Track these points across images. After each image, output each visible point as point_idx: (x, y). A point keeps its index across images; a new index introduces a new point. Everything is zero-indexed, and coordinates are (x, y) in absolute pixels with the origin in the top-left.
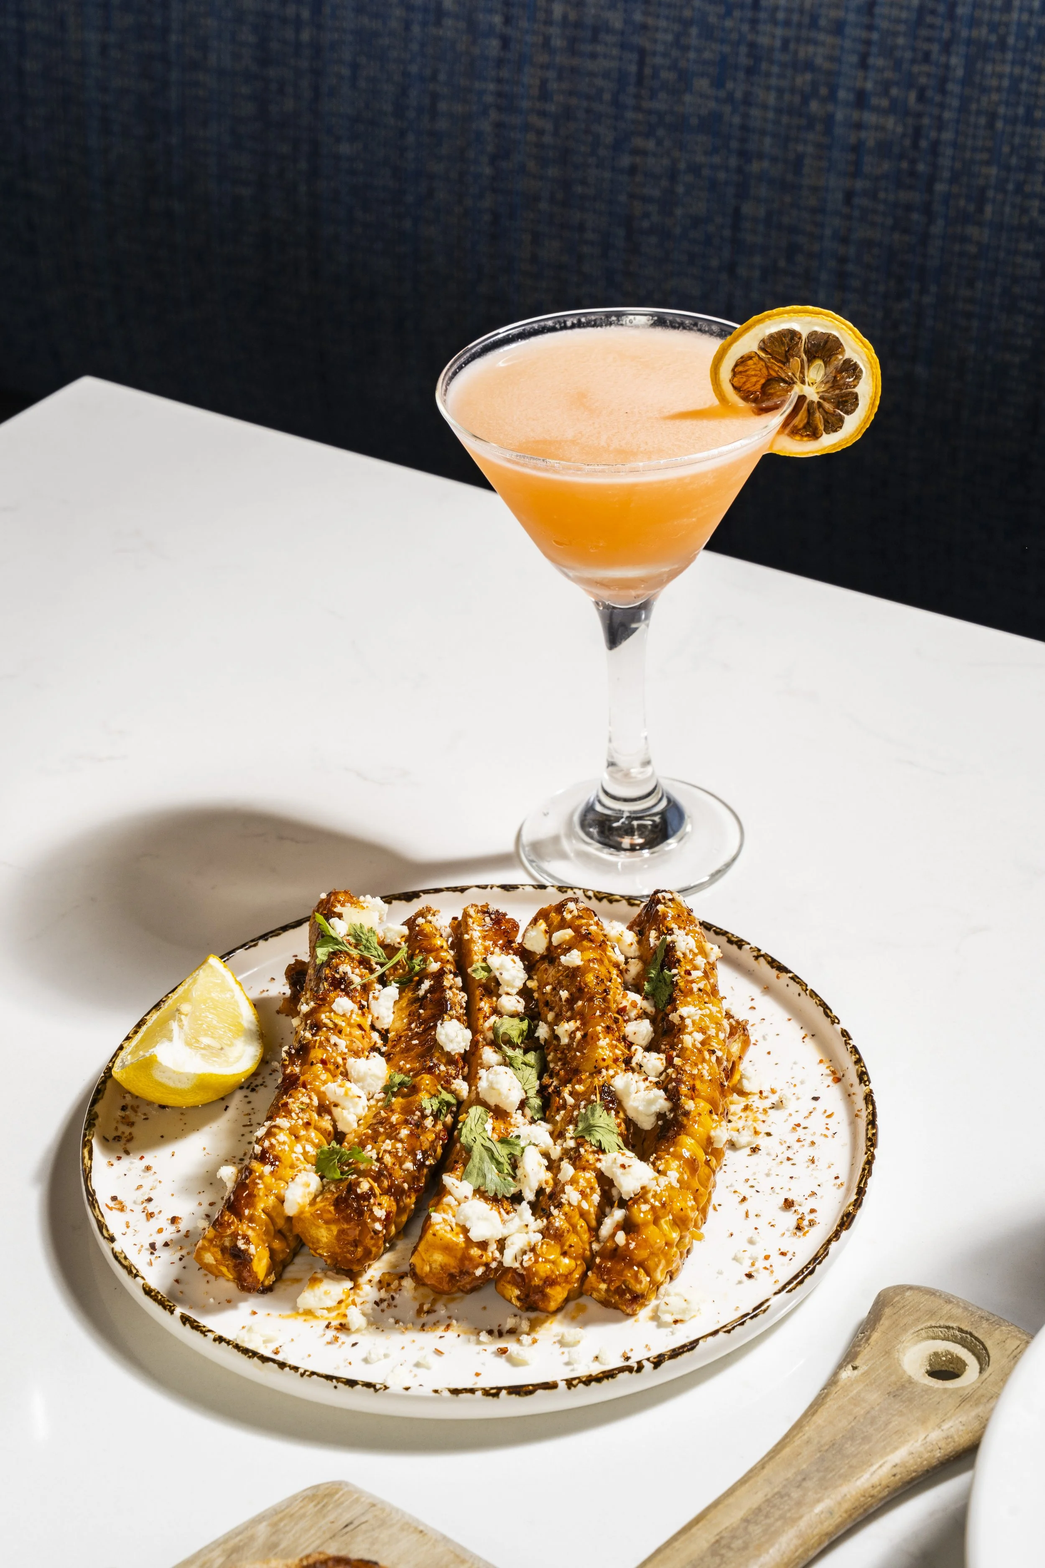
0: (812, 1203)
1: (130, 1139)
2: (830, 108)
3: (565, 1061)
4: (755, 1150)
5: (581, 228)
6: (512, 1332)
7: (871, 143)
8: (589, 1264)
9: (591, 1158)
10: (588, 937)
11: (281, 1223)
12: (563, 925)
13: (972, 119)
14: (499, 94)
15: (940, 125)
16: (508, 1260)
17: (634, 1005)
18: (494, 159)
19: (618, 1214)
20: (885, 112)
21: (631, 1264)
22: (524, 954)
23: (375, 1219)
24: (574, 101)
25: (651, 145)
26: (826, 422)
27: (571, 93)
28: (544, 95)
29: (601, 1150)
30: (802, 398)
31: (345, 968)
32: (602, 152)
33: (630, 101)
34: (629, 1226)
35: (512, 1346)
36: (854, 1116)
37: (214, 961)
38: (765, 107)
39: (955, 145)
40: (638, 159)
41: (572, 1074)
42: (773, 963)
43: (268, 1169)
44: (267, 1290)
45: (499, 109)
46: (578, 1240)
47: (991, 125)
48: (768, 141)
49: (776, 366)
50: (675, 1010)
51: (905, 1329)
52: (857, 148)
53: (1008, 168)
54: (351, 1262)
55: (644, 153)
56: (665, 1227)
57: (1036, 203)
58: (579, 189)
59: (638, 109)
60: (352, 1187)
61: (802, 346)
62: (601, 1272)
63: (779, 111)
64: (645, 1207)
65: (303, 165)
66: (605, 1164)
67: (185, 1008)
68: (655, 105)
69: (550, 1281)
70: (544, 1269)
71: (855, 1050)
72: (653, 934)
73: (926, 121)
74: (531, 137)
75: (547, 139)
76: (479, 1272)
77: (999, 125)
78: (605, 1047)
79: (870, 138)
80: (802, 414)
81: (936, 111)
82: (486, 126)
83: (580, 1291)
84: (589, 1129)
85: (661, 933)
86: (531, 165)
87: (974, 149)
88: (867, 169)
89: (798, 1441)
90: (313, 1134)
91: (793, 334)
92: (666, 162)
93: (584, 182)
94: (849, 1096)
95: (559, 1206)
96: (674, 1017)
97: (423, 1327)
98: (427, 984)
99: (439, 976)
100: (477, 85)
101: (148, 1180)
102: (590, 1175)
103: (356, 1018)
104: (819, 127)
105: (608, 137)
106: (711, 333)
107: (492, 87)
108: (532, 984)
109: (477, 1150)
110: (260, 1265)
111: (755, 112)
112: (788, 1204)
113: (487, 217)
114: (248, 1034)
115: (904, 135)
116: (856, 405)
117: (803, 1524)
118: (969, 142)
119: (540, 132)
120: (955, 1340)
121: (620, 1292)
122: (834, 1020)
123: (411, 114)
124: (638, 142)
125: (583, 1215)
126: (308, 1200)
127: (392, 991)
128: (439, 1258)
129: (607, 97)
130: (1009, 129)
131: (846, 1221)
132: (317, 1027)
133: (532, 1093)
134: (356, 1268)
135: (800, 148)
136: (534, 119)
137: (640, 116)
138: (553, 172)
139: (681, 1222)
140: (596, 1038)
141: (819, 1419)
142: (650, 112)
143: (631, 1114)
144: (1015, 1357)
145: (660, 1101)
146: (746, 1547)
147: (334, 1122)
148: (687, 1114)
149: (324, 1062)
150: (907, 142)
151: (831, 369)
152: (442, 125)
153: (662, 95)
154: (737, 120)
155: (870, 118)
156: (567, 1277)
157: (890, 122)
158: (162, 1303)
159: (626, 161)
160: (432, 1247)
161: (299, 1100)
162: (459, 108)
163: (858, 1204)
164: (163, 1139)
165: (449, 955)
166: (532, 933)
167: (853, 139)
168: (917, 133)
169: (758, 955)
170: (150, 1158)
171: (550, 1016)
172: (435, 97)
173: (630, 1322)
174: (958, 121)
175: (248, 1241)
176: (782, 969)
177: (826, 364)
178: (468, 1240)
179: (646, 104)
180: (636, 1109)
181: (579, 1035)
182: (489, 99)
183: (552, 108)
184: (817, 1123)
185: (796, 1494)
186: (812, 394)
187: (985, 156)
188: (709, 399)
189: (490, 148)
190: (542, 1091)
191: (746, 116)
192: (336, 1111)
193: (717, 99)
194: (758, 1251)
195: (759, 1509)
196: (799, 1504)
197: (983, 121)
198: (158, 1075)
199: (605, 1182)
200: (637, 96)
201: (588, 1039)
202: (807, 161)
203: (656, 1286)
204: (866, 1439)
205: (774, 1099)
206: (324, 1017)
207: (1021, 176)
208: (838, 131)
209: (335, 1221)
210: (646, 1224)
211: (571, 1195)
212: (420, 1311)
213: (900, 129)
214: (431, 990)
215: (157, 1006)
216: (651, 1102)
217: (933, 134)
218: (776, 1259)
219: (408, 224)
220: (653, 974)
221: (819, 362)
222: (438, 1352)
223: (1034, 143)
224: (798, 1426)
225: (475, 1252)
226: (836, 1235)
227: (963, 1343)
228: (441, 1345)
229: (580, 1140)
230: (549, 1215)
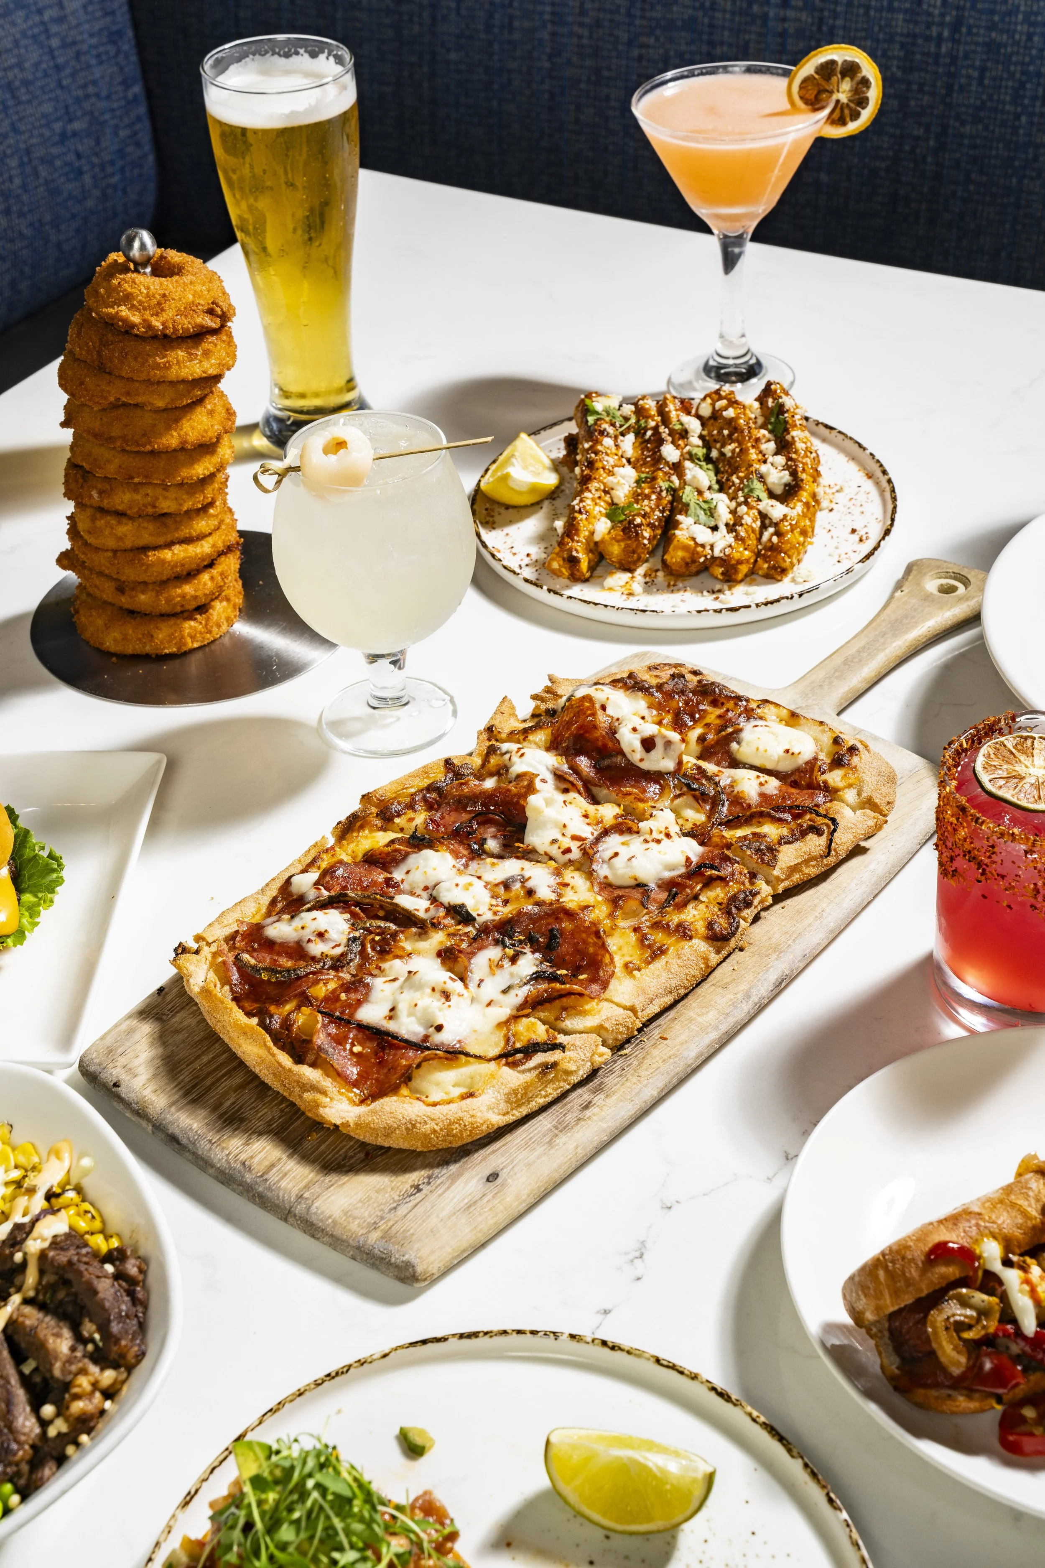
0: (866, 530)
1: (494, 523)
2: (766, 9)
3: (730, 464)
4: (831, 510)
5: (608, 98)
6: (719, 591)
7: (791, 30)
8: (758, 554)
9: (754, 504)
10: (736, 402)
11: (592, 545)
12: (721, 398)
13: (855, 11)
14: (553, 13)
15: (835, 15)
16: (717, 553)
17: (764, 436)
18: (550, 57)
19: (771, 530)
20: (800, 9)
21: (781, 552)
22: (698, 417)
23: (644, 538)
24: (602, 15)
25: (652, 41)
26: (851, 115)
27: (599, 10)
28: (583, 12)
29: (759, 500)
30: (838, 101)
31: (605, 426)
32: (620, 47)
33: (638, 13)
34: (778, 533)
35: (721, 596)
36: (882, 492)
37: (523, 436)
38: (724, 11)
39: (844, 28)
40: (643, 51)
41: (735, 470)
42: (827, 426)
43: (584, 516)
44: (586, 580)
45: (553, 23)
46: (752, 542)
47: (867, 14)
48: (726, 33)
49: (823, 83)
50: (789, 433)
51: (925, 574)
52: (783, 34)
53: (878, 41)
54: (630, 563)
55: (647, 46)
56: (797, 535)
57: (895, 62)
58: (606, 73)
59: (643, 17)
60: (631, 522)
61: (839, 69)
62: (766, 559)
63: (733, 13)
64: (786, 524)
65: (426, 69)
66: (761, 506)
67: (517, 454)
68: (654, 14)
69: (740, 562)
70: (737, 556)
71: (878, 461)
72: (770, 400)
73: (826, 13)
74: (575, 40)
75: (585, 41)
76: (702, 560)
77: (872, 13)
78: (753, 455)
79: (791, 27)
80: (838, 111)
81: (832, 7)
82: (545, 35)
83: (752, 572)
84: (752, 490)
85: (774, 399)
86: (575, 59)
87: (856, 30)
88: (789, 48)
89: (878, 620)
90: (602, 504)
91: (833, 62)
92: (661, 51)
93: (609, 69)
94: (877, 484)
95: (742, 525)
96: (788, 438)
97: (672, 591)
98: (649, 433)
99: (656, 429)
100: (539, 8)
101: (509, 540)
102: (755, 512)
103: (614, 449)
104: (759, 22)
105: (624, 37)
106: (778, 74)
107: (548, 9)
108: (705, 433)
109: (692, 505)
110: (584, 566)
111: (718, 15)
112: (854, 531)
113: (546, 96)
114: (550, 469)
115: (813, 24)
116: (867, 104)
117: (887, 651)
118: (853, 26)
119: (580, 37)
120: (951, 578)
121: (774, 568)
122: (865, 449)
123: (496, 30)
124: (644, 39)
125: (753, 531)
126: (607, 531)
127: (631, 437)
128: (680, 554)
129: (623, 11)
130: (878, 15)
131: (887, 532)
132: (596, 453)
133: (714, 482)
134: (633, 567)
135: (747, 37)
136: (576, 29)
137: (645, 23)
138: (588, 63)
139: (804, 533)
140: (747, 450)
141: (888, 611)
142: (651, 19)
143: (770, 486)
144: (984, 581)
145: (786, 477)
146: (860, 661)
147: (611, 498)
148: (802, 480)
149: (604, 468)
150: (814, 28)
151: (855, 82)
152: (517, 36)
153: (659, 8)
154: (706, 20)
155: (790, 14)
156: (747, 561)
157: (804, 16)
158: (535, 584)
159: (636, 52)
160: (677, 548)
161: (594, 485)
162: (527, 24)
163: (892, 525)
164: (511, 522)
165: (659, 419)
166: (703, 405)
167: (780, 29)
168: (821, 20)
169: (818, 423)
170: (507, 530)
171: (718, 445)
172: (511, 18)
173: (780, 584)
174: (846, 13)
175: (577, 551)
176: (832, 428)
177: (852, 79)
178: (696, 543)
179: (648, 14)
180: (773, 483)
181: (737, 450)
182: (547, 17)
183: (587, 20)
184: (862, 497)
185: (882, 640)
186: (843, 97)
187: (863, 34)
188: (785, 105)
189: (548, 50)
190: (718, 482)
191: (712, 18)
192: (613, 492)
193: (694, 8)
194: (842, 551)
195: (864, 647)
196: (884, 643)
197: (861, 11)
198: (511, 484)
199: (763, 516)
200: (643, 9)
201: (743, 451)
202: (752, 45)
203: (792, 565)
204: (913, 617)
205: (838, 488)
206: (599, 448)
207: (886, 46)
208: (771, 24)
209: (623, 540)
210: (787, 532)
211: (747, 520)
212: (669, 586)
213: (810, 20)
214: (653, 435)
215: (494, 462)
216: (781, 478)
217: (831, 22)
218: (851, 554)
219: (495, 104)
220: (773, 420)
221: (847, 79)
222: (683, 601)
223: (894, 23)
224: (878, 615)
225: (700, 549)
226: (883, 538)
227: (955, 579)
228: (683, 598)
229: (746, 497)
230: (736, 531)
